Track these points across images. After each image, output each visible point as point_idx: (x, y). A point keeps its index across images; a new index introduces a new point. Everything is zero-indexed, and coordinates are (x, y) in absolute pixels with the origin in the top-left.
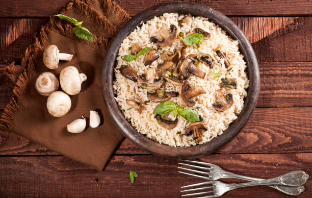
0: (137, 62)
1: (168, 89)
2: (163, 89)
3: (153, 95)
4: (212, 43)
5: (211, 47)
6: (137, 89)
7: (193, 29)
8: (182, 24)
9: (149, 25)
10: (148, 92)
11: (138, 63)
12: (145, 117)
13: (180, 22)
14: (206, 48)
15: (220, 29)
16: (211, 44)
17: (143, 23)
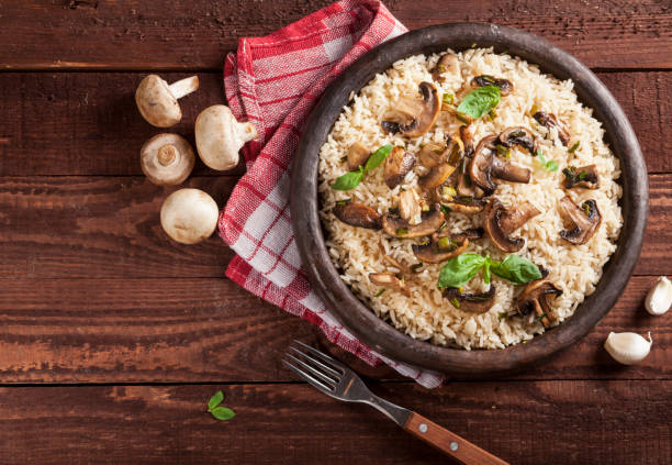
0: (368, 184)
1: (456, 226)
3: (426, 248)
5: (520, 109)
6: (385, 243)
7: (469, 79)
8: (442, 75)
9: (369, 96)
10: (413, 246)
11: (373, 187)
12: (420, 300)
14: (512, 115)
15: (525, 63)
16: (518, 103)
17: (356, 97)
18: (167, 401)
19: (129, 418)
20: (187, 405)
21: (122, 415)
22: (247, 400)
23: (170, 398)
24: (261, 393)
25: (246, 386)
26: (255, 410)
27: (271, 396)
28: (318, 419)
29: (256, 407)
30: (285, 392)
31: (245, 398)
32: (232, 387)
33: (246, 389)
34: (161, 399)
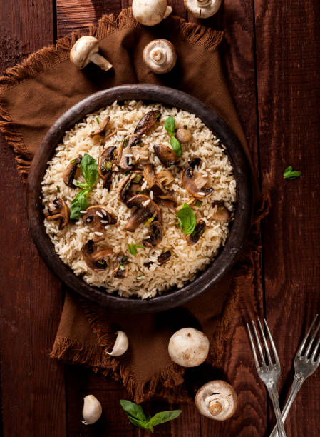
0: (163, 136)
1: (117, 176)
2: (116, 169)
3: (111, 155)
4: (182, 247)
5: (177, 245)
6: (124, 132)
7: (206, 222)
8: (216, 206)
9: (221, 158)
10: (116, 148)
11: (161, 138)
12: (86, 142)
13: (219, 204)
14: (174, 238)
15: (207, 262)
16: (180, 245)
17: (223, 150)
18: (271, 174)
19: (282, 197)
20: (272, 161)
21: (280, 202)
22: (269, 123)
23: (269, 173)
24: (264, 114)
25: (260, 124)
26: (275, 118)
27: (265, 108)
28: (280, 76)
29: (273, 117)
30: (263, 99)
31: (267, 124)
32: (261, 133)
33: (261, 124)
34: (269, 177)
